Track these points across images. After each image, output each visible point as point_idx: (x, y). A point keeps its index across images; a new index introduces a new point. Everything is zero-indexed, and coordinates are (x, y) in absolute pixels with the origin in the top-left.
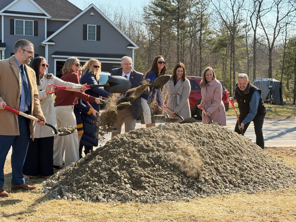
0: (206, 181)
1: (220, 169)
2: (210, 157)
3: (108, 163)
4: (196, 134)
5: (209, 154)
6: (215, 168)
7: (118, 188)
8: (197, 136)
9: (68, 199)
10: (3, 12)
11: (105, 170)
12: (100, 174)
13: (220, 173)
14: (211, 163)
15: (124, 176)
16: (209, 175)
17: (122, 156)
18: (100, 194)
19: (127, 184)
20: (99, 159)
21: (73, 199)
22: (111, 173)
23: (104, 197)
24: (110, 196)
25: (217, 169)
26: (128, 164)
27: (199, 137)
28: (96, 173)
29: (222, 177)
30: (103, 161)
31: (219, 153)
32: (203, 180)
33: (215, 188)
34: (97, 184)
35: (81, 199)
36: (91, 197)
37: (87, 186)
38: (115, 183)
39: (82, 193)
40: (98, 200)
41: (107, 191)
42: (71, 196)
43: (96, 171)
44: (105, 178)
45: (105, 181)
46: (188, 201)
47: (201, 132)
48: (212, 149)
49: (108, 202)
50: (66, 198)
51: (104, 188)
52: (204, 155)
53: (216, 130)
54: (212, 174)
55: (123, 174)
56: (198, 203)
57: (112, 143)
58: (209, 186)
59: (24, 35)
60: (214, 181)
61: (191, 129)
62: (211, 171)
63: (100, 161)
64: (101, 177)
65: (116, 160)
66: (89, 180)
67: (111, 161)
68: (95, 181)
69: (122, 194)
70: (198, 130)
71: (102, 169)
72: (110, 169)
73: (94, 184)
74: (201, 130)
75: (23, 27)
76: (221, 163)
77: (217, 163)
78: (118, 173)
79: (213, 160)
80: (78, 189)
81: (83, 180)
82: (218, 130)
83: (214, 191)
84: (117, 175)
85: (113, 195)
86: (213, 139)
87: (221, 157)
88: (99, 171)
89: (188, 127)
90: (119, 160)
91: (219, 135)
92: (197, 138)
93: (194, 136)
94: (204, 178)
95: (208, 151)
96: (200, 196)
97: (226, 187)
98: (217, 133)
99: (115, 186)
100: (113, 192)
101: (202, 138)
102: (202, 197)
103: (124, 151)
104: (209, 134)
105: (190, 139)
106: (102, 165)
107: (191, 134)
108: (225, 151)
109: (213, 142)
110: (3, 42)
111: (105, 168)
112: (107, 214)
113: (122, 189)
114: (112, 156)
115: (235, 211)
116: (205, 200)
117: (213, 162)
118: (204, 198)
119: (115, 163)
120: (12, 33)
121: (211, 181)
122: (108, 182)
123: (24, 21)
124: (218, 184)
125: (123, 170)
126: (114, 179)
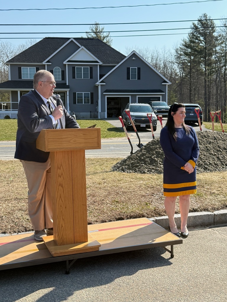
0: (210, 164)
1: (220, 157)
2: (214, 151)
3: (149, 154)
4: (205, 137)
5: (213, 149)
6: (217, 157)
7: (156, 167)
8: (206, 138)
9: (127, 173)
10: (67, 62)
11: (148, 157)
12: (145, 159)
13: (220, 160)
14: (215, 154)
15: (160, 160)
16: (212, 161)
17: (158, 149)
18: (145, 170)
19: (161, 165)
20: (144, 152)
21: (130, 172)
22: (152, 159)
23: (148, 171)
24: (151, 171)
25: (218, 158)
26: (162, 154)
27: (207, 139)
28: (143, 159)
29: (221, 162)
30: (146, 153)
31: (221, 148)
32: (208, 164)
33: (216, 168)
34: (143, 164)
35: (134, 172)
36: (140, 172)
37: (138, 166)
38: (154, 164)
39: (135, 170)
40: (144, 173)
41: (149, 168)
42: (129, 171)
43: (143, 158)
44: (148, 162)
45: (148, 163)
46: (198, 174)
47: (209, 136)
48: (215, 146)
49: (150, 173)
50: (126, 172)
51: (147, 167)
52: (210, 149)
53: (219, 135)
54: (215, 160)
55: (159, 159)
56: (204, 175)
57: (151, 143)
58: (212, 166)
59: (83, 78)
60: (215, 164)
61: (202, 134)
62: (214, 158)
63: (145, 153)
64: (146, 161)
65: (154, 152)
66: (139, 163)
67: (151, 153)
68: (142, 164)
69: (158, 170)
70: (207, 135)
71: (146, 157)
72: (151, 157)
73: (142, 165)
74: (209, 135)
75: (82, 72)
76: (221, 154)
77: (218, 154)
78: (156, 159)
79: (216, 153)
80: (132, 168)
81: (136, 163)
82: (221, 135)
83: (215, 169)
84: (155, 160)
85: (153, 170)
86: (217, 140)
87: (221, 150)
88: (145, 158)
89: (200, 133)
90: (156, 152)
91: (221, 138)
92: (206, 140)
93: (204, 139)
94: (209, 162)
95: (213, 147)
96: (205, 171)
97: (223, 168)
98: (220, 137)
99: (154, 166)
100: (153, 169)
101: (209, 140)
102: (207, 172)
103: (159, 147)
104: (215, 137)
105: (201, 140)
106: (146, 155)
107: (202, 137)
108: (224, 148)
109: (217, 142)
110: (67, 84)
111: (148, 156)
112: (150, 178)
113: (158, 167)
114: (152, 150)
115: (226, 178)
116: (208, 173)
117: (215, 153)
118: (208, 172)
119: (154, 153)
120: (74, 77)
121: (213, 164)
122: (150, 164)
123: (82, 67)
124: (218, 166)
125: (159, 157)
126: (153, 162)
